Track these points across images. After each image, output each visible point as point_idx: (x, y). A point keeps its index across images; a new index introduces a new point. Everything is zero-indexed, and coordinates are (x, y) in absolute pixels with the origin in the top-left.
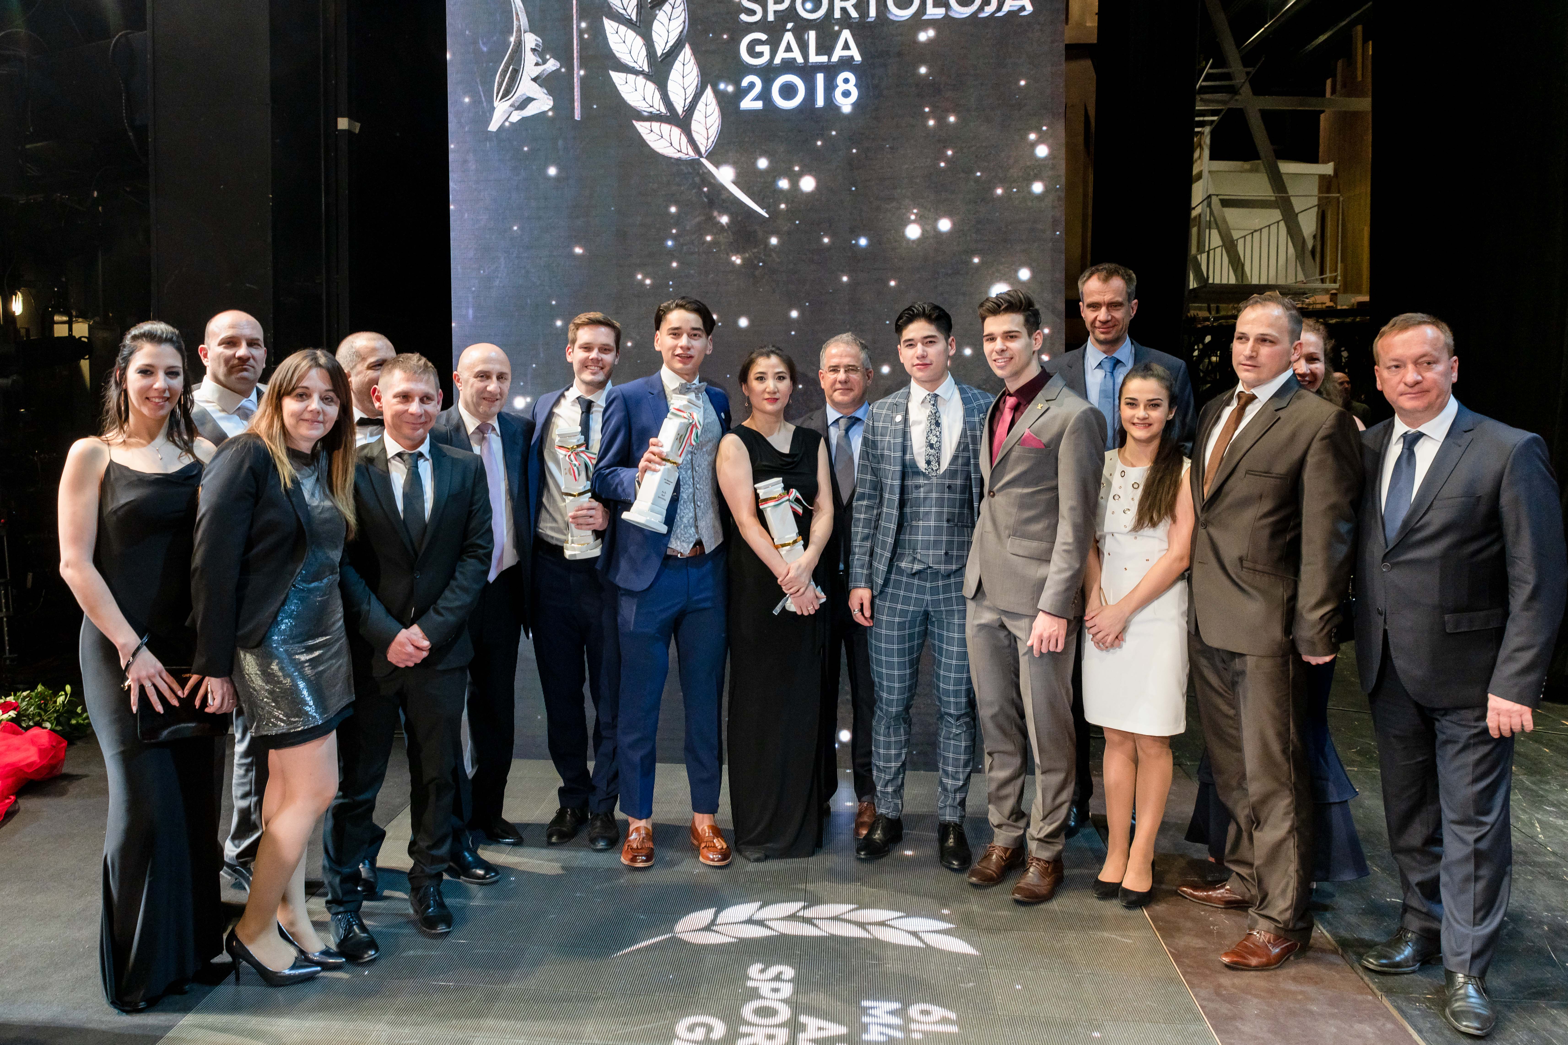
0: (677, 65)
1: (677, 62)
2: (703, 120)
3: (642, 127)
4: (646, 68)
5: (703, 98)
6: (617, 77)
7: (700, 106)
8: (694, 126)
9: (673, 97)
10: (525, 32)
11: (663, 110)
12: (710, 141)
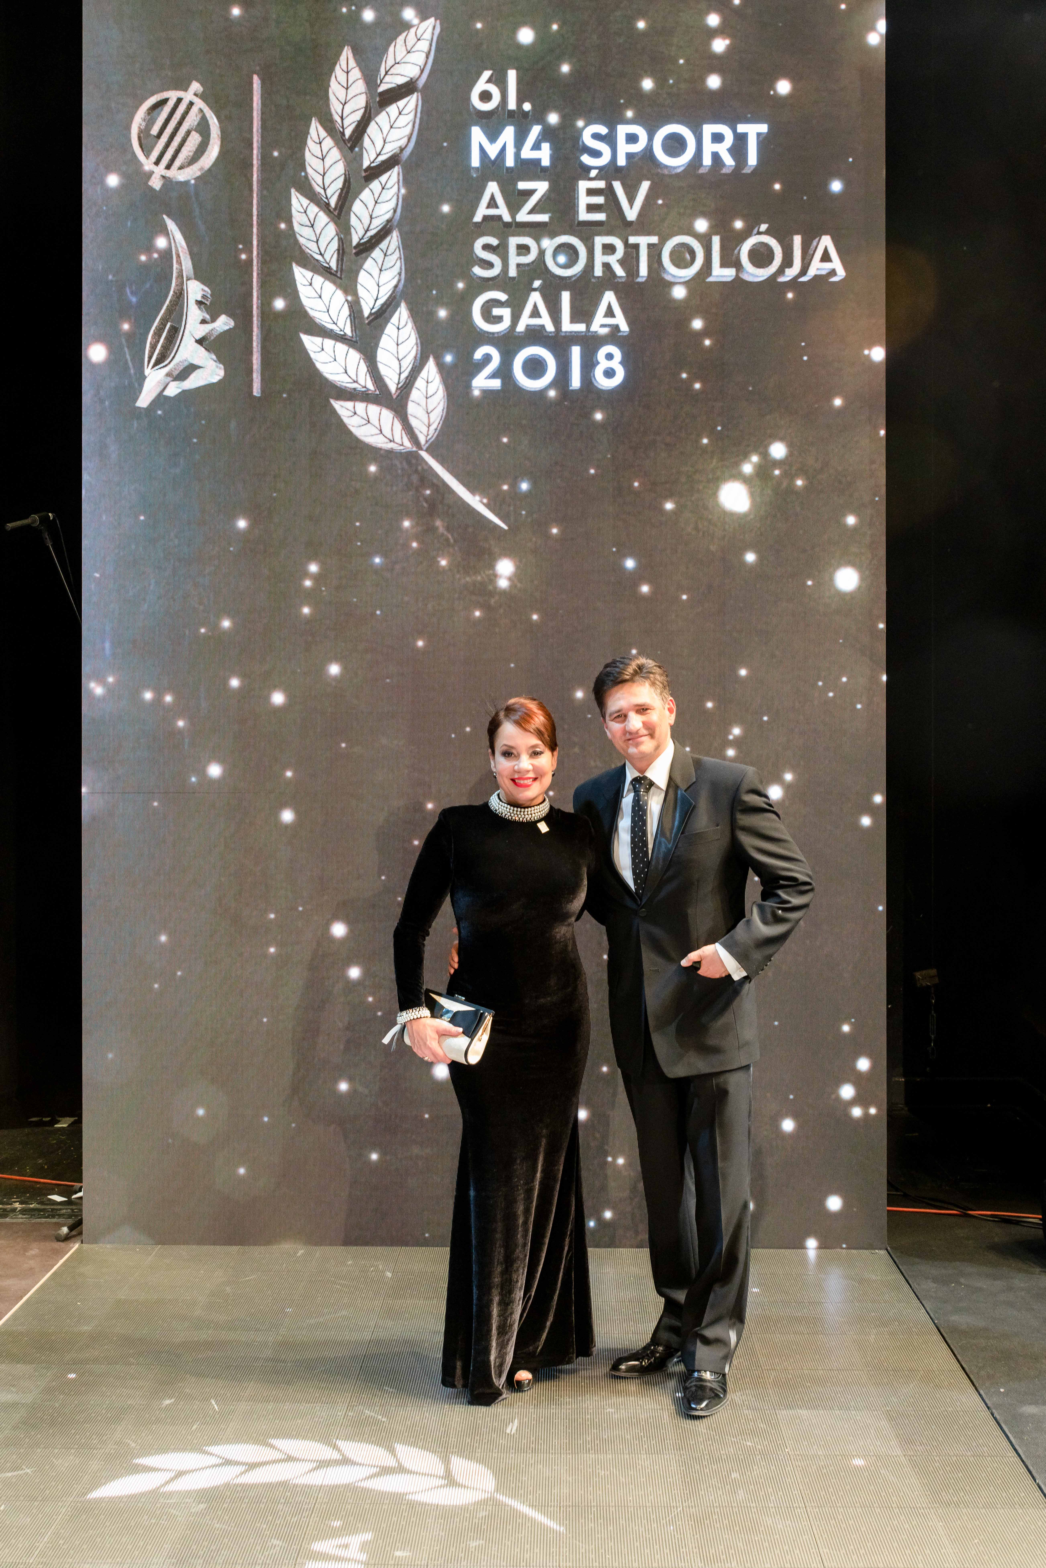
0: (390, 329)
1: (389, 326)
2: (423, 402)
3: (343, 408)
4: (348, 331)
5: (424, 374)
6: (310, 342)
7: (420, 383)
8: (411, 408)
9: (383, 370)
10: (188, 279)
11: (370, 386)
12: (432, 428)
